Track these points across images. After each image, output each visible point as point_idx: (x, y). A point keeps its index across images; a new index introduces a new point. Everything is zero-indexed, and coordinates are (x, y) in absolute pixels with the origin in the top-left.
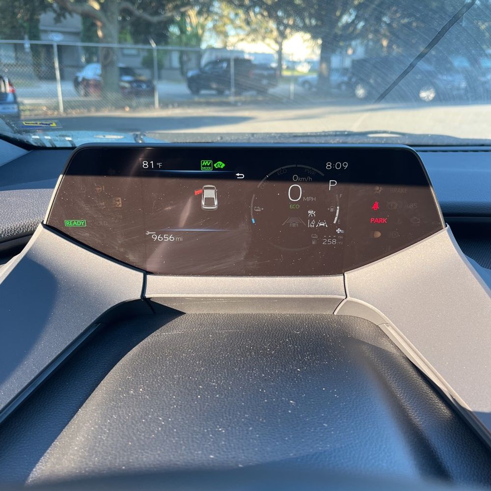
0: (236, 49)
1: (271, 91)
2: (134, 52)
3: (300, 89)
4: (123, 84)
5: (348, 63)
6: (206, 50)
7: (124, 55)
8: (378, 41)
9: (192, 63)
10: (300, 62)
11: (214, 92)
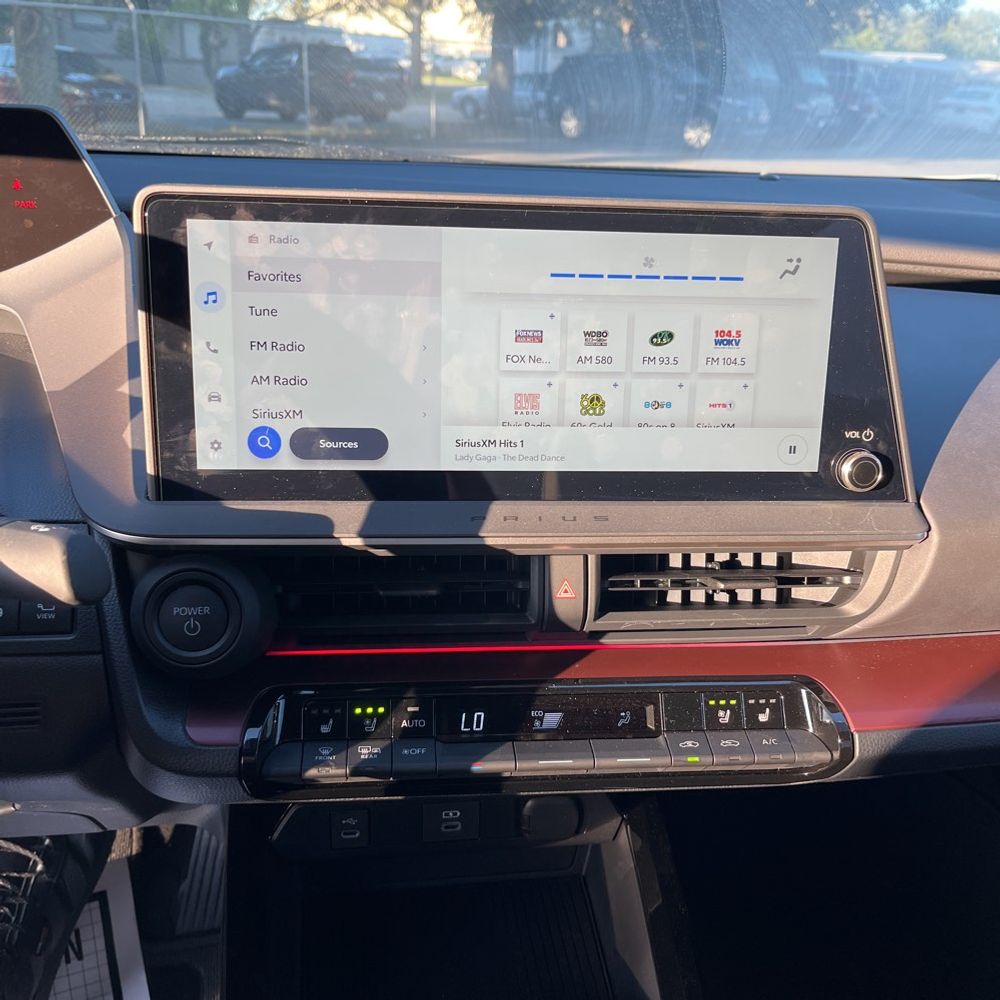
0: (327, 24)
1: (393, 116)
2: (100, 21)
3: (456, 116)
4: (66, 89)
5: (553, 63)
6: (259, 24)
7: (76, 27)
8: (611, 22)
9: (231, 52)
10: (461, 59)
11: (273, 115)
